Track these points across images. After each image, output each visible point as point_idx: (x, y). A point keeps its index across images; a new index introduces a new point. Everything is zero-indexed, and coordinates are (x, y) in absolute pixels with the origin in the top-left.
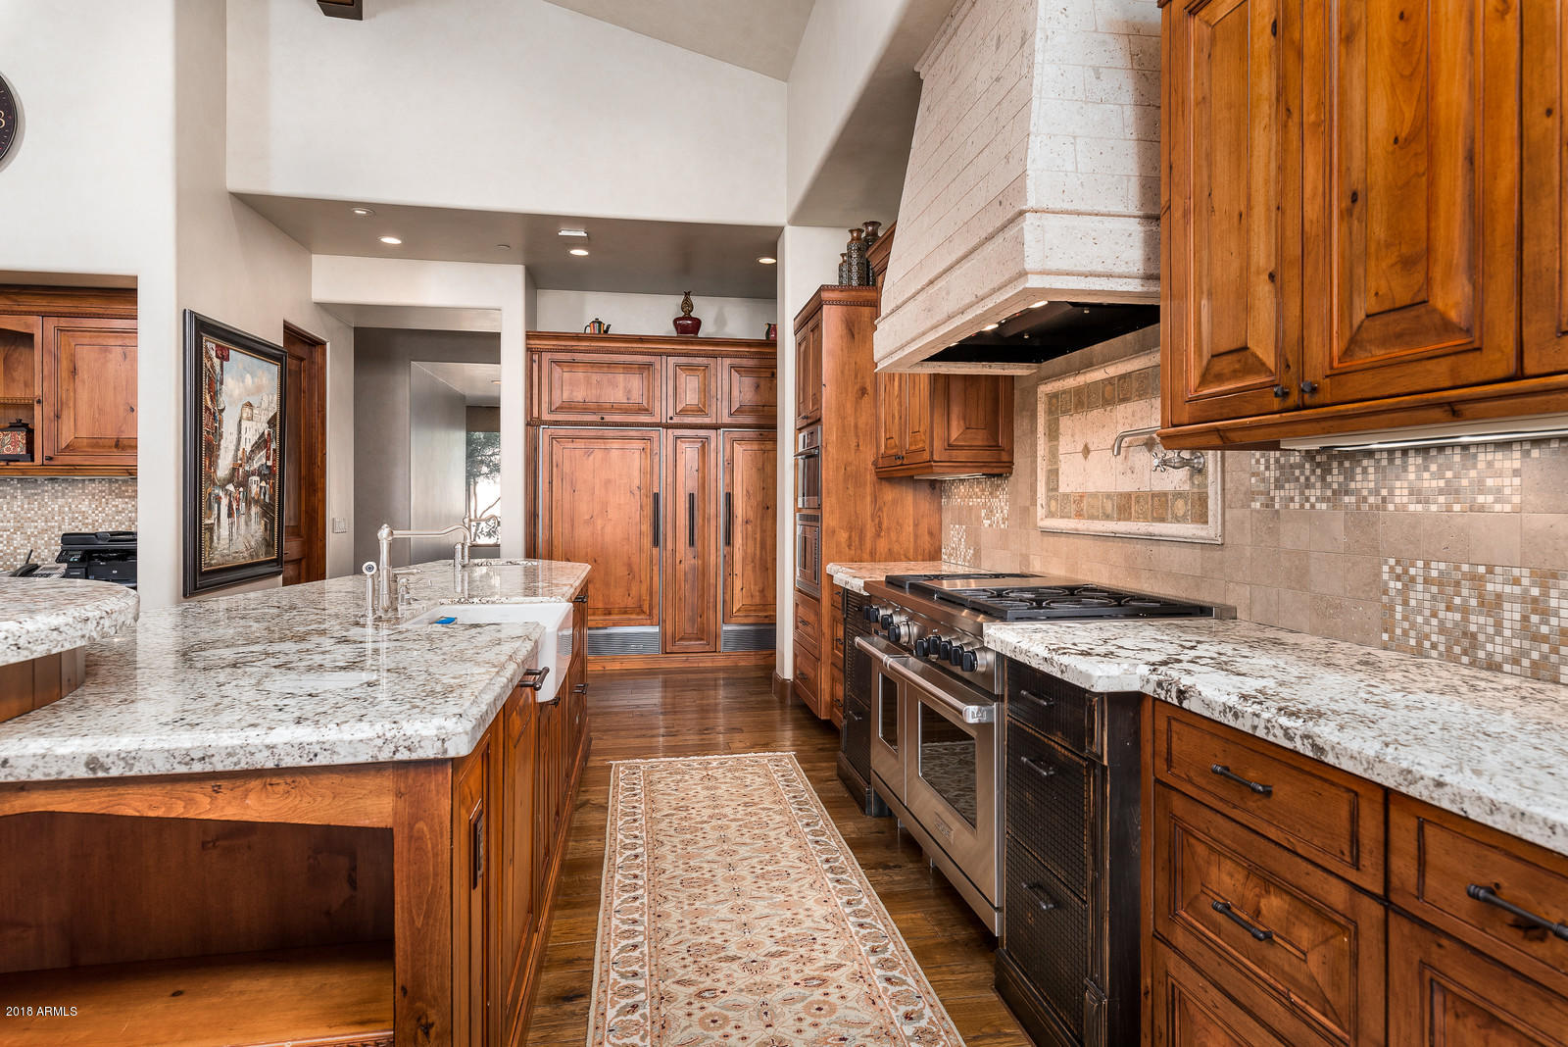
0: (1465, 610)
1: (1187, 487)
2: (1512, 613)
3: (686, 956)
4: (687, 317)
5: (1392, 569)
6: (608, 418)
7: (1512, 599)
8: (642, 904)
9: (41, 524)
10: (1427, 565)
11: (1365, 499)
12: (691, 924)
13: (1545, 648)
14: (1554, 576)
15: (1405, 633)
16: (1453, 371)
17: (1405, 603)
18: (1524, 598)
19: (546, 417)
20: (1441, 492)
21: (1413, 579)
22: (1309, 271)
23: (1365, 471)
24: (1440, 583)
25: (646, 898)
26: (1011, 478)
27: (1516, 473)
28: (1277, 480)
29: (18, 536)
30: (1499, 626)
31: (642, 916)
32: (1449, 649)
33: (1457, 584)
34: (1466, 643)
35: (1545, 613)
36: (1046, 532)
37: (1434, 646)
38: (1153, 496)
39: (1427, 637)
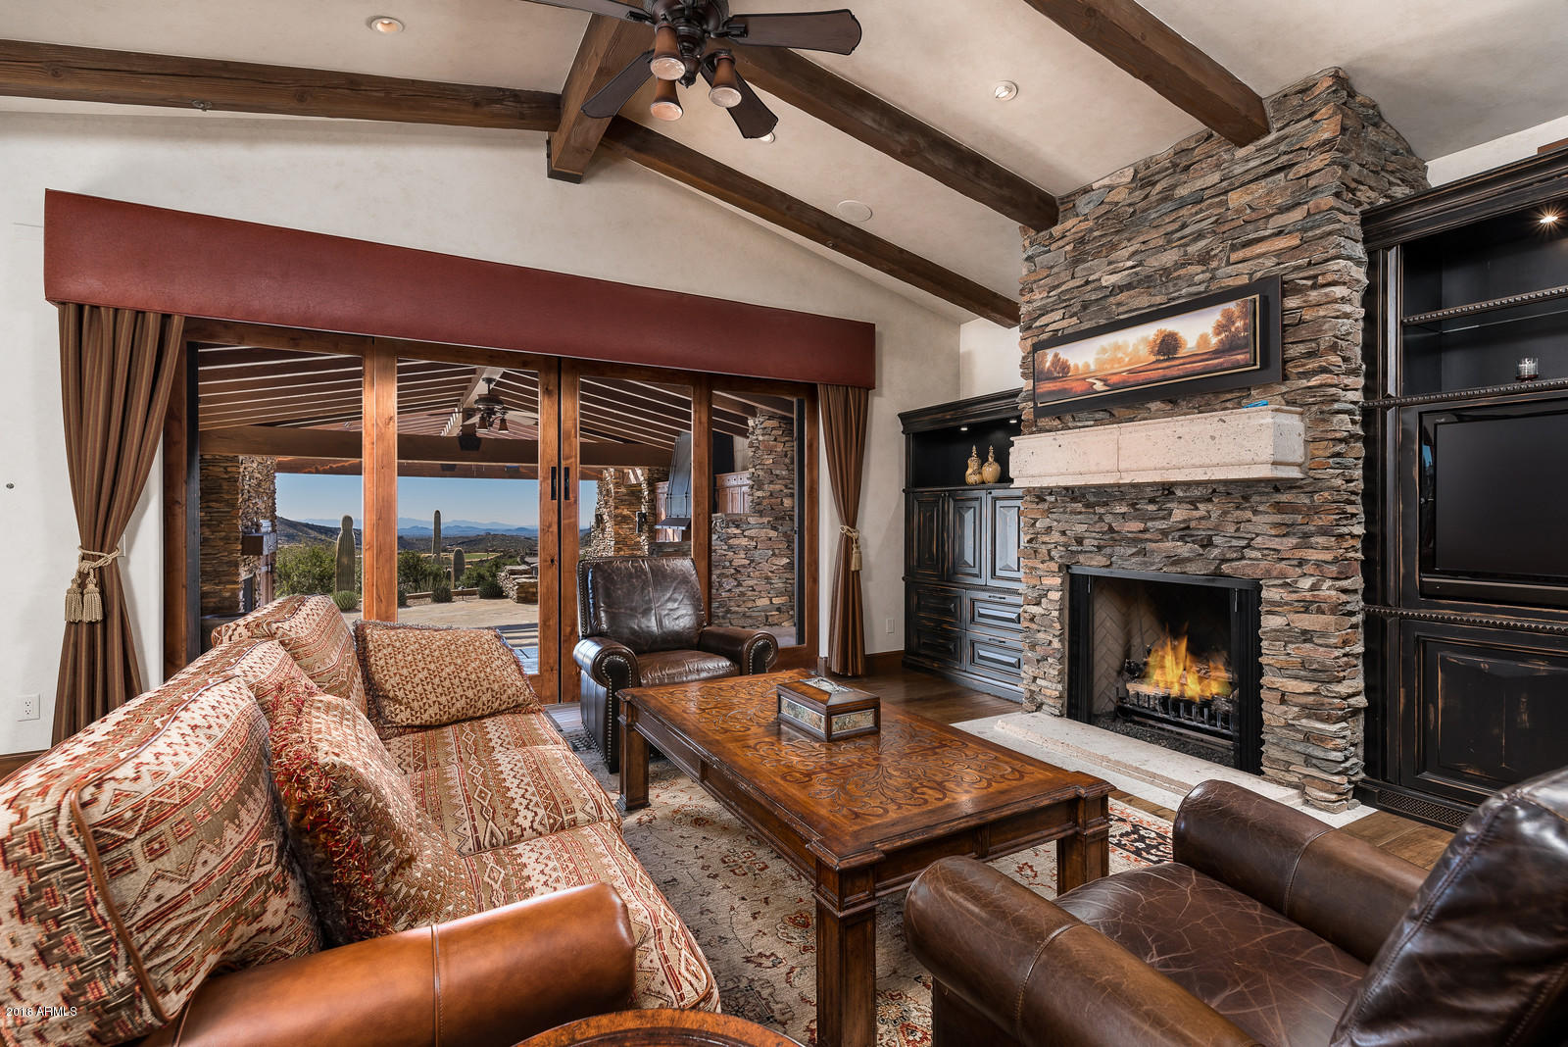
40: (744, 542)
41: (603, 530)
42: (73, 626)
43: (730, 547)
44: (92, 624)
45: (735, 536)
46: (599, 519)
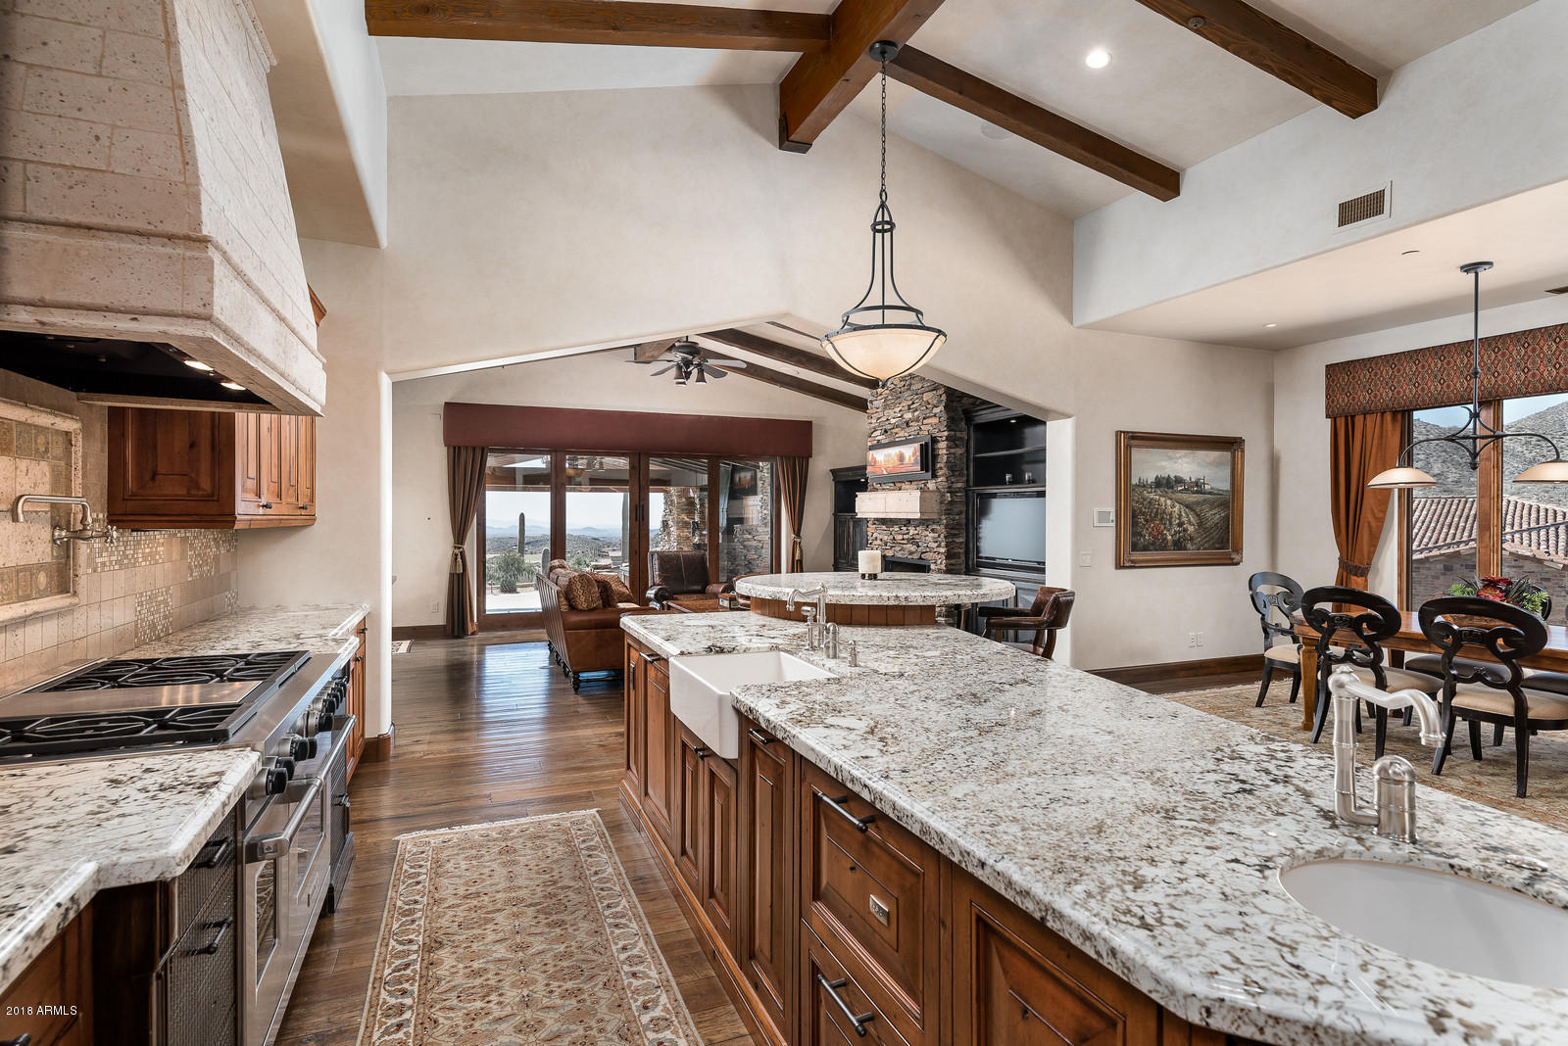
1: (49, 559)
2: (162, 609)
3: (567, 904)
7: (162, 602)
8: (616, 944)
10: (146, 594)
11: (130, 561)
12: (566, 929)
14: (169, 589)
17: (141, 618)
20: (149, 555)
21: (143, 604)
23: (130, 543)
25: (615, 951)
27: (162, 544)
28: (99, 550)
30: (160, 616)
31: (612, 933)
33: (152, 600)
34: (153, 629)
35: (167, 605)
39: (146, 633)
40: (754, 543)
41: (669, 534)
42: (452, 575)
43: (745, 547)
44: (459, 574)
45: (748, 540)
46: (665, 524)
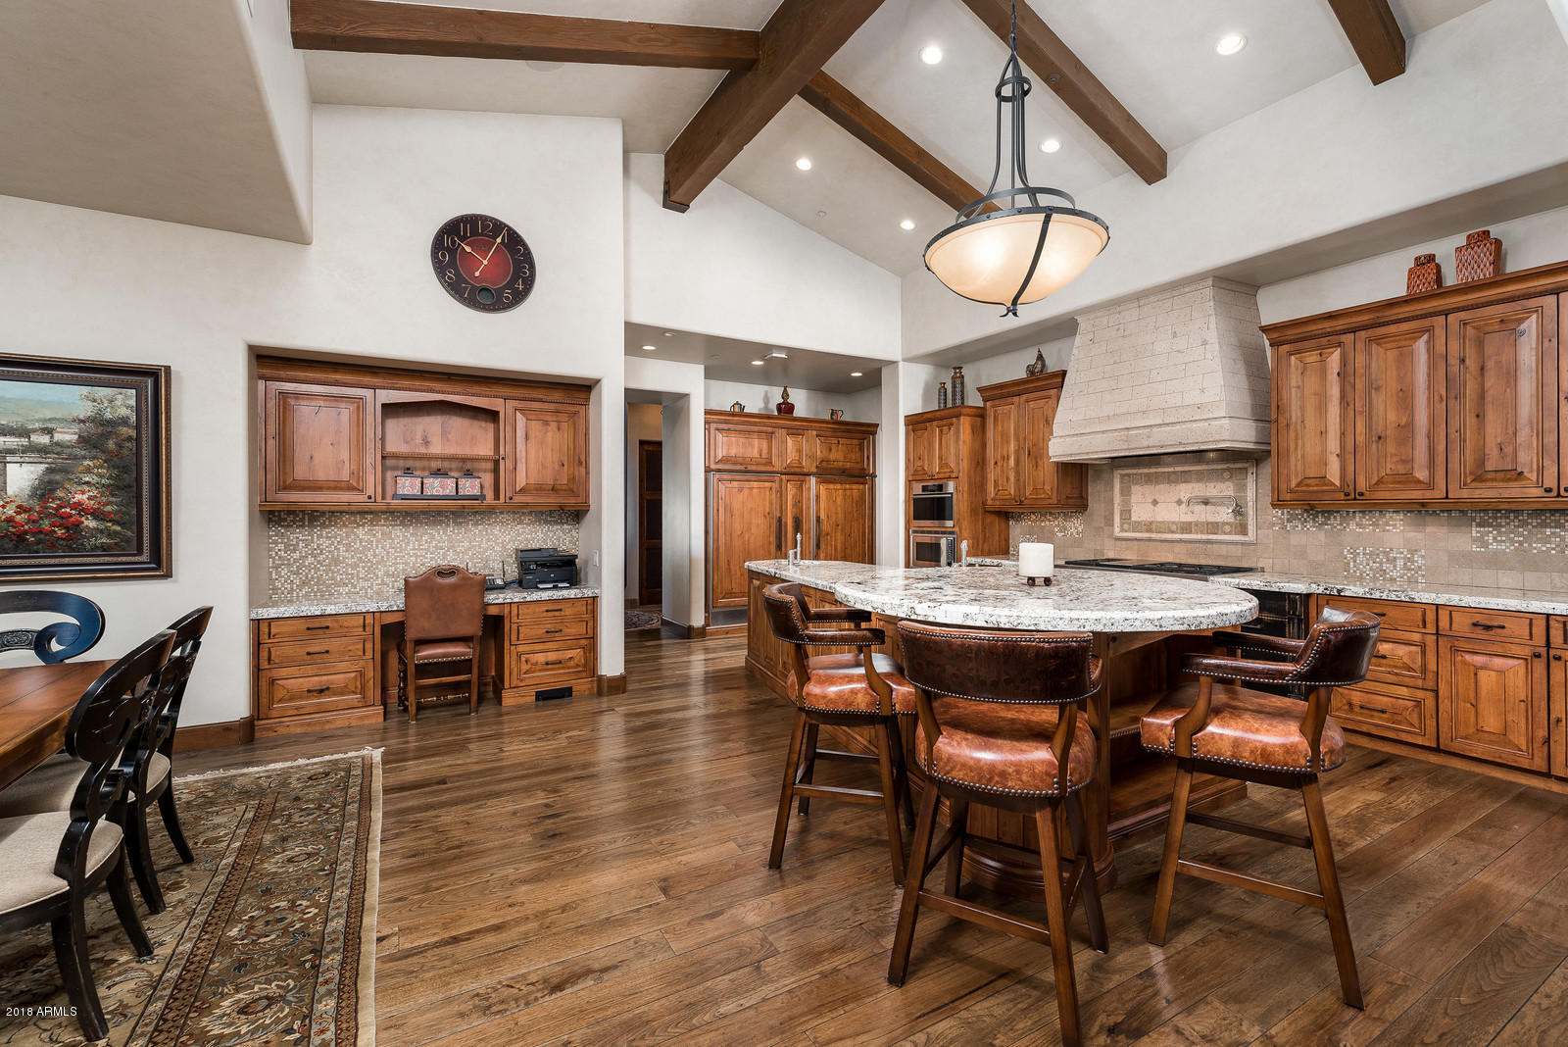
0: (1381, 563)
1: (1232, 520)
2: (1400, 563)
4: (785, 403)
5: (1348, 551)
6: (750, 468)
7: (1400, 558)
9: (467, 544)
10: (1365, 549)
11: (1335, 527)
13: (1413, 572)
14: (1416, 551)
15: (1355, 571)
16: (1423, 494)
17: (1355, 562)
18: (1405, 558)
19: (713, 467)
20: (1371, 525)
21: (1359, 554)
22: (1358, 457)
23: (1335, 517)
24: (1370, 554)
26: (1086, 513)
27: (1401, 520)
28: (1288, 519)
29: (451, 553)
30: (1395, 567)
32: (1374, 575)
33: (1378, 554)
34: (1381, 573)
35: (1413, 562)
36: (1118, 539)
37: (1368, 575)
38: (1208, 523)
39: (1365, 572)
